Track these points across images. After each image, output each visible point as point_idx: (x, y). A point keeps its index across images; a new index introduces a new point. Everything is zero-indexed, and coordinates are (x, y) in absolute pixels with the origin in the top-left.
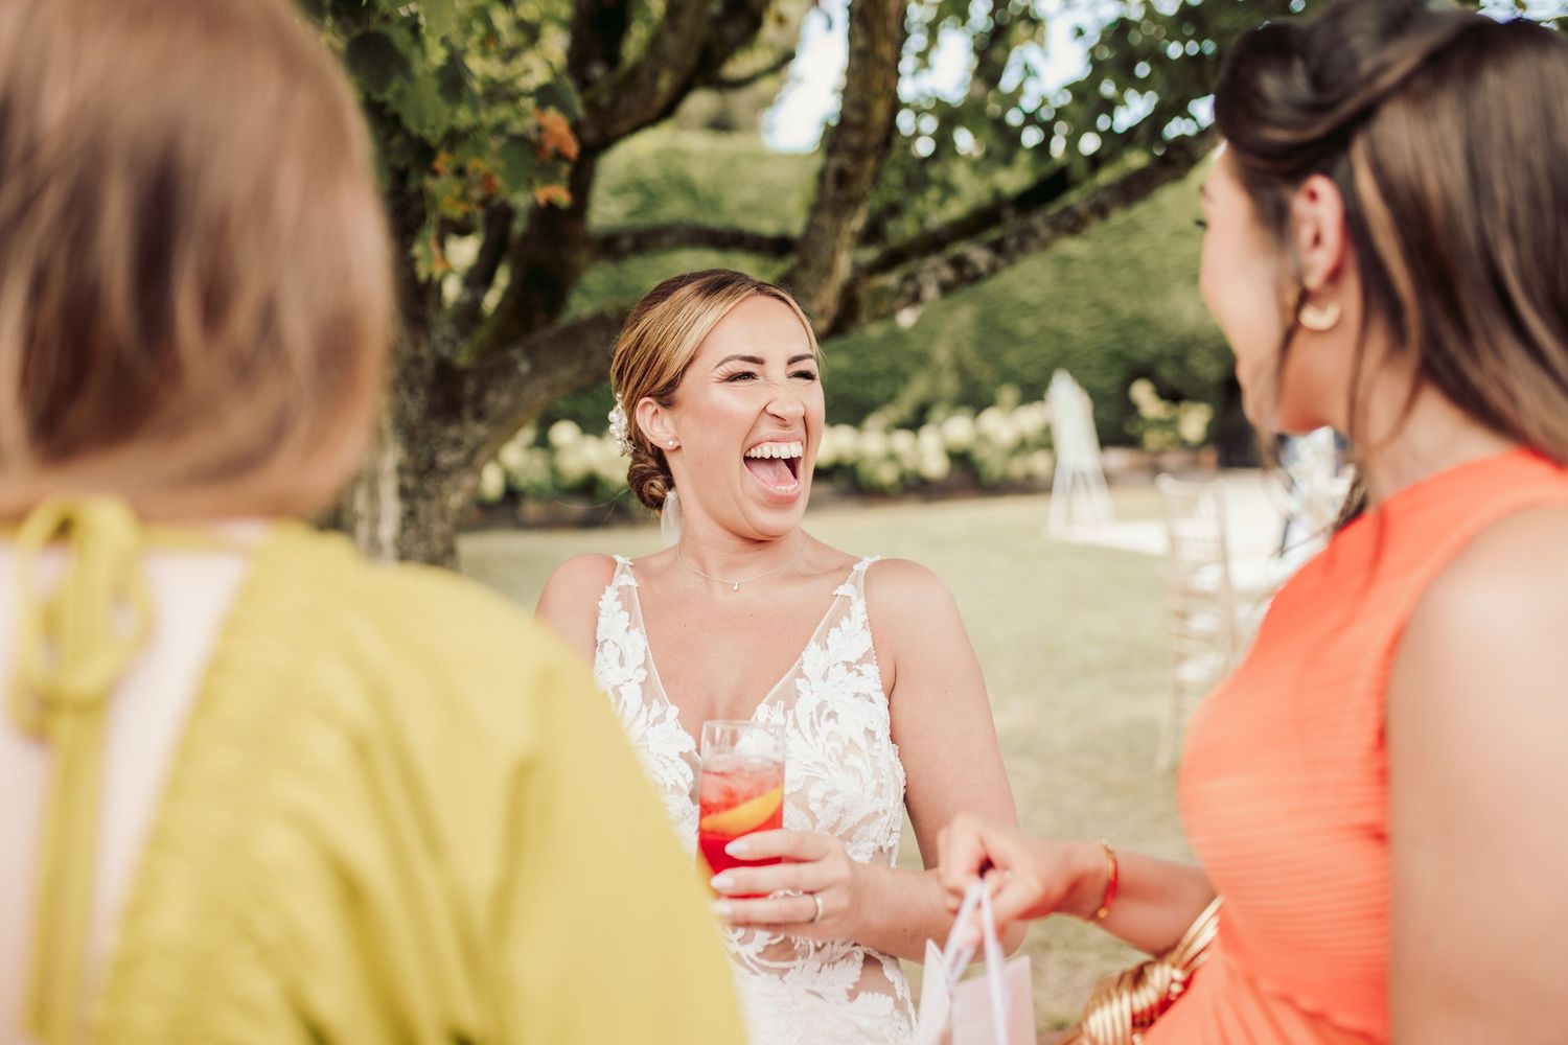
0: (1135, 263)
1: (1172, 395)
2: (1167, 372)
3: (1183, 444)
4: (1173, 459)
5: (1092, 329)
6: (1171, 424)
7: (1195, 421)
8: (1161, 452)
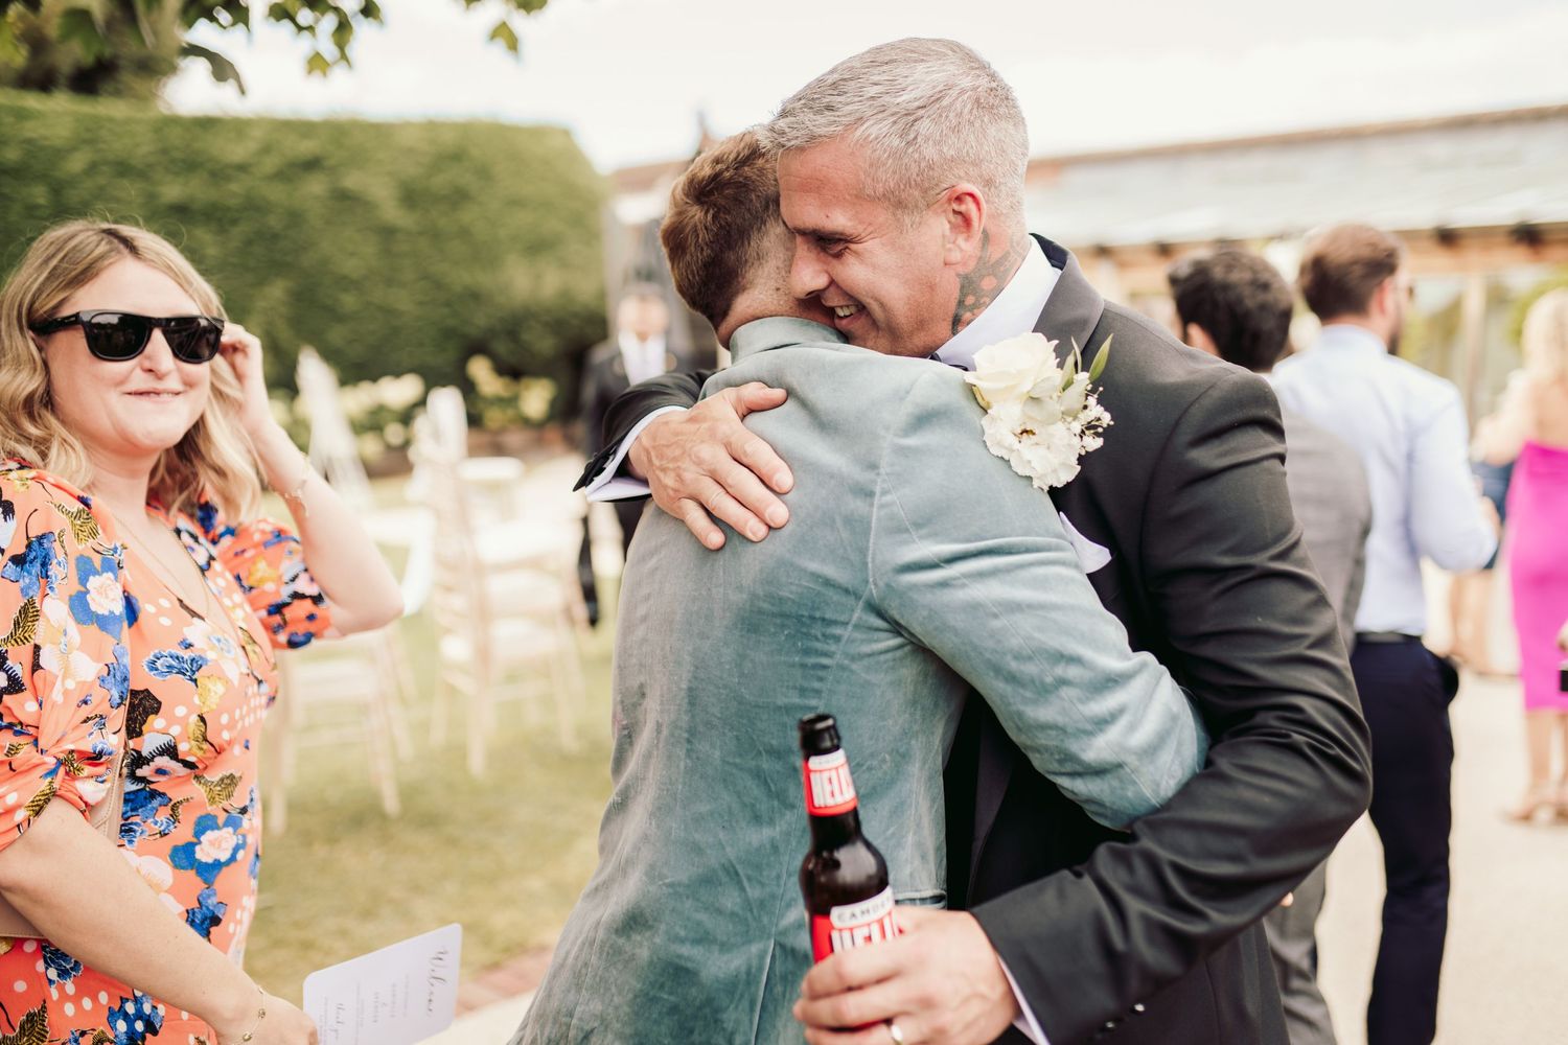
0: (464, 233)
1: (513, 372)
2: (502, 347)
3: (526, 422)
4: (515, 438)
5: (421, 303)
6: (511, 401)
7: (537, 398)
8: (502, 430)
